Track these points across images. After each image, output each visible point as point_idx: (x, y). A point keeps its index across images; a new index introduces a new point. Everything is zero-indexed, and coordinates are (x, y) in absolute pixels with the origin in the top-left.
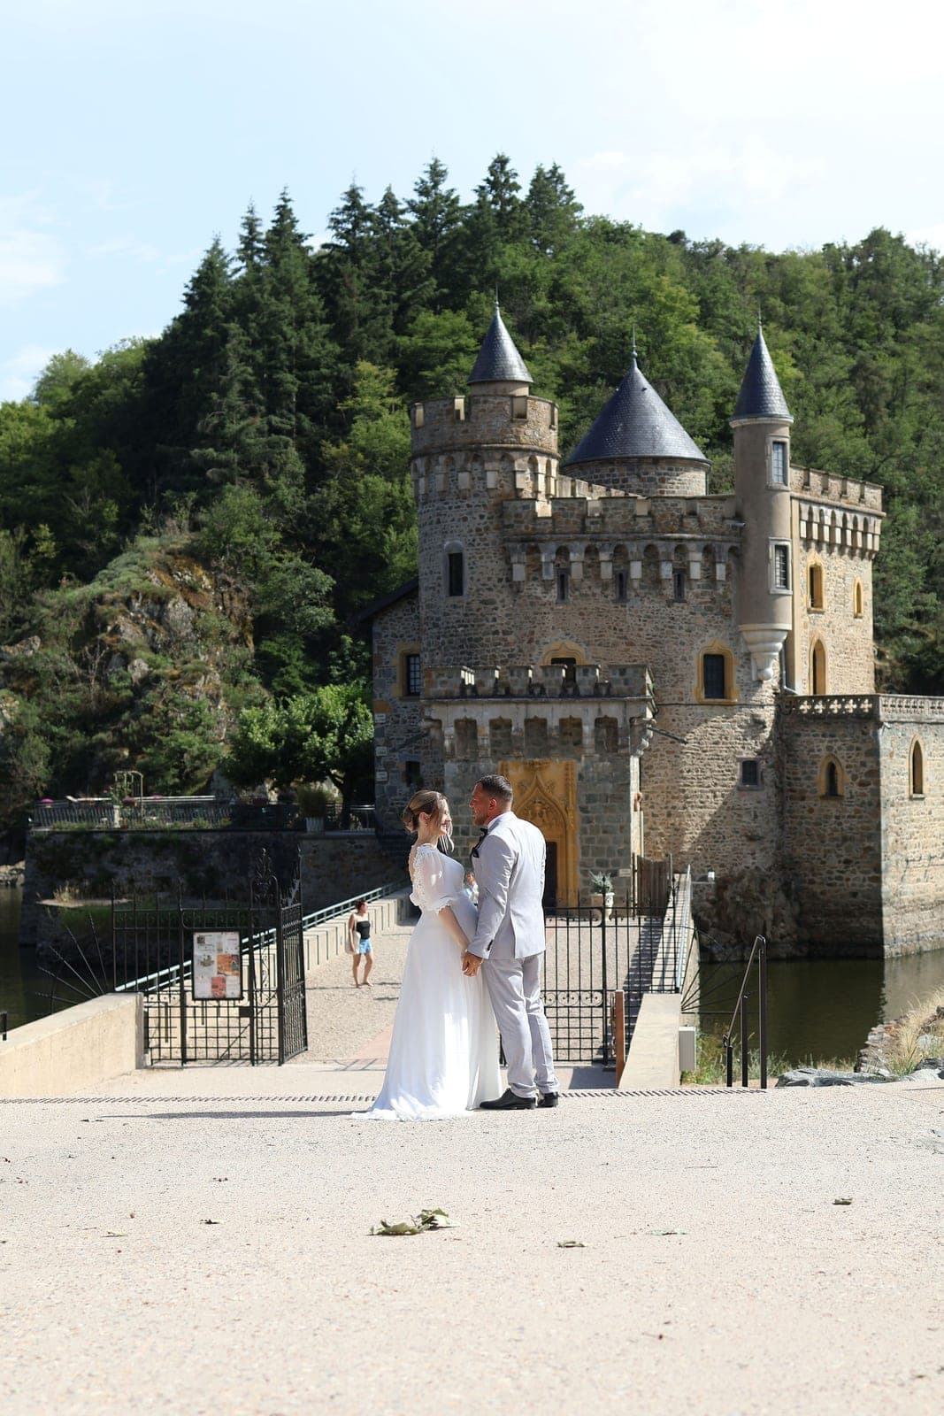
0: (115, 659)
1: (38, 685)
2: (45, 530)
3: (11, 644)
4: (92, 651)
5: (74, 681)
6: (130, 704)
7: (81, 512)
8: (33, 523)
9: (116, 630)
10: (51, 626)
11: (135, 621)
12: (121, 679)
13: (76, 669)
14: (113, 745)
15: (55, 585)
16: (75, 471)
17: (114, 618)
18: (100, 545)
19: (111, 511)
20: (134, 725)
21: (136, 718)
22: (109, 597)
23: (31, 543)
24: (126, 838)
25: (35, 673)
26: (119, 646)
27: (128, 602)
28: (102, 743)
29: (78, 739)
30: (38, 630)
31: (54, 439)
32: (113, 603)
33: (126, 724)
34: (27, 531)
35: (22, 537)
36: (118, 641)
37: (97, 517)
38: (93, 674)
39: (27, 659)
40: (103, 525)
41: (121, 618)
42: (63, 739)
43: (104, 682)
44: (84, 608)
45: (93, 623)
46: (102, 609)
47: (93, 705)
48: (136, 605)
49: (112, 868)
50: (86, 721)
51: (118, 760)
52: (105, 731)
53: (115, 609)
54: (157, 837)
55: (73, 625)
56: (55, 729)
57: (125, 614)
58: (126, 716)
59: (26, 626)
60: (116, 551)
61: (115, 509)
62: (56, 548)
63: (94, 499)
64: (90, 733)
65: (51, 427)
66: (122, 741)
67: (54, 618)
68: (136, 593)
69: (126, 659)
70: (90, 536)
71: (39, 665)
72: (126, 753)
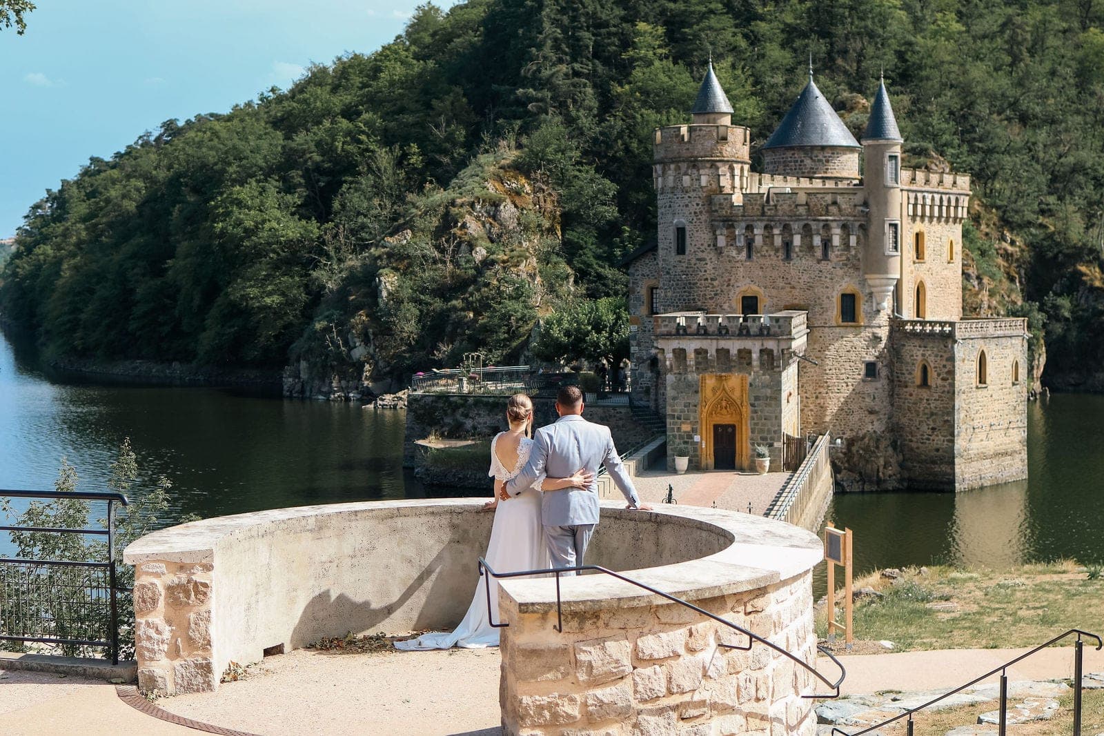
0: (464, 246)
1: (410, 265)
2: (414, 148)
3: (391, 235)
4: (447, 241)
5: (435, 262)
6: (474, 280)
7: (440, 134)
8: (406, 141)
9: (464, 226)
10: (419, 223)
11: (478, 218)
12: (468, 261)
13: (436, 254)
14: (463, 309)
15: (420, 189)
16: (434, 102)
17: (462, 217)
18: (453, 159)
19: (461, 134)
20: (477, 296)
21: (478, 290)
22: (459, 201)
23: (405, 156)
24: (471, 400)
25: (408, 257)
26: (466, 238)
27: (472, 205)
28: (455, 308)
29: (438, 304)
30: (409, 224)
31: (420, 75)
32: (462, 205)
33: (471, 294)
34: (401, 148)
35: (398, 152)
36: (466, 234)
37: (450, 138)
38: (448, 258)
39: (403, 246)
40: (454, 144)
41: (468, 216)
42: (427, 304)
43: (456, 264)
44: (442, 210)
45: (448, 222)
46: (454, 210)
47: (449, 281)
48: (478, 207)
49: (462, 419)
50: (444, 292)
51: (466, 320)
52: (457, 299)
53: (463, 210)
54: (491, 400)
55: (435, 222)
56: (422, 297)
57: (470, 214)
58: (471, 289)
59: (401, 221)
60: (463, 164)
61: (464, 132)
62: (422, 161)
63: (448, 125)
64: (447, 300)
65: (418, 66)
66: (469, 306)
67: (420, 216)
68: (478, 199)
69: (471, 246)
70: (445, 152)
71: (411, 252)
72: (471, 315)
